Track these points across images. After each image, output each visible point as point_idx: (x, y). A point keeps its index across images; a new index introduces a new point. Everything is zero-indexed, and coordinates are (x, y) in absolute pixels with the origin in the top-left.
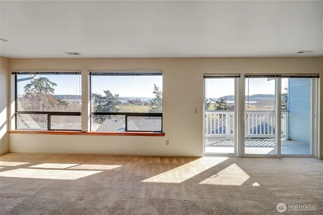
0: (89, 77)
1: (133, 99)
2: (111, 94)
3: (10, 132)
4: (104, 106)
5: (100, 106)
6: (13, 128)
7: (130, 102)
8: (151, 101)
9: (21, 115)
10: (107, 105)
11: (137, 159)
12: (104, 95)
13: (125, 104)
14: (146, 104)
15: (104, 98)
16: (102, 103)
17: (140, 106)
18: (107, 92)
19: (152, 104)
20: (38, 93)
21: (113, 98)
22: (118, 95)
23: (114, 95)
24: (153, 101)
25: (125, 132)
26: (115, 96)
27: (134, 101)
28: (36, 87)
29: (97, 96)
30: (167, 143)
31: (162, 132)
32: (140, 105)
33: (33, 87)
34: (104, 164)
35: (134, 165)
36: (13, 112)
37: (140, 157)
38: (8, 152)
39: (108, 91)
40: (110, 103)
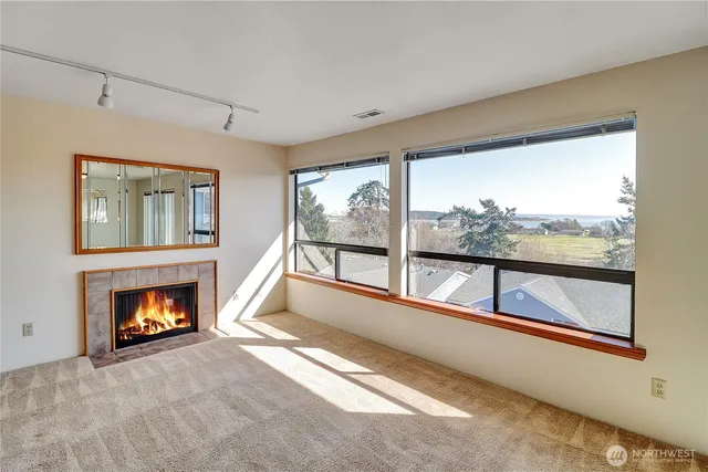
0: (404, 164)
1: (555, 220)
2: (496, 208)
3: (287, 275)
4: (480, 234)
5: (470, 233)
6: (291, 270)
7: (548, 227)
8: (613, 225)
9: (305, 246)
10: (488, 231)
11: (523, 409)
12: (480, 210)
13: (535, 232)
14: (595, 233)
15: (480, 217)
16: (475, 229)
17: (577, 238)
18: (487, 204)
19: (617, 233)
20: (366, 208)
21: (501, 218)
22: (514, 210)
23: (502, 209)
24: (618, 226)
25: (492, 316)
26: (505, 212)
27: (559, 223)
28: (364, 198)
29: (467, 213)
30: (658, 389)
31: (631, 340)
32: (577, 235)
33: (360, 198)
34: (426, 391)
35: (510, 431)
36: (291, 240)
37: (541, 405)
38: (285, 310)
39: (489, 201)
40: (493, 227)
